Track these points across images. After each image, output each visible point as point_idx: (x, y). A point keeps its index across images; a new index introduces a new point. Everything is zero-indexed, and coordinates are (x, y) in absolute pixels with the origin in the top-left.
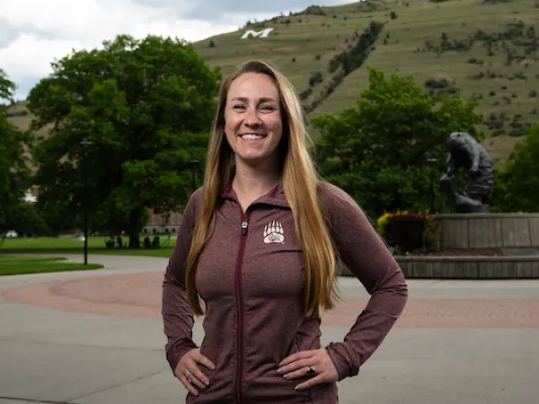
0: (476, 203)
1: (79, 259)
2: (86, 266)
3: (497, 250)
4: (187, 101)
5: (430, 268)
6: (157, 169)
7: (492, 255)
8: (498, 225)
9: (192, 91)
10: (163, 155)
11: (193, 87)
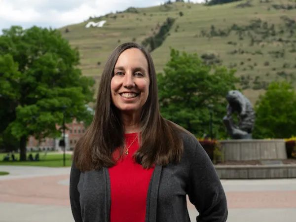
0: (244, 133)
3: (258, 162)
4: (57, 67)
6: (38, 111)
7: (255, 164)
8: (258, 147)
9: (60, 62)
10: (42, 102)
11: (61, 59)
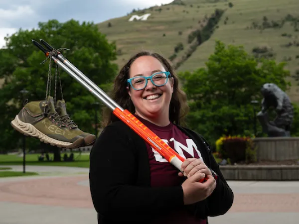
0: (281, 130)
1: (20, 169)
2: (24, 173)
3: (294, 161)
4: (93, 63)
5: (250, 173)
6: (73, 109)
7: (291, 164)
8: (295, 145)
9: (96, 58)
10: (77, 99)
11: (97, 54)
